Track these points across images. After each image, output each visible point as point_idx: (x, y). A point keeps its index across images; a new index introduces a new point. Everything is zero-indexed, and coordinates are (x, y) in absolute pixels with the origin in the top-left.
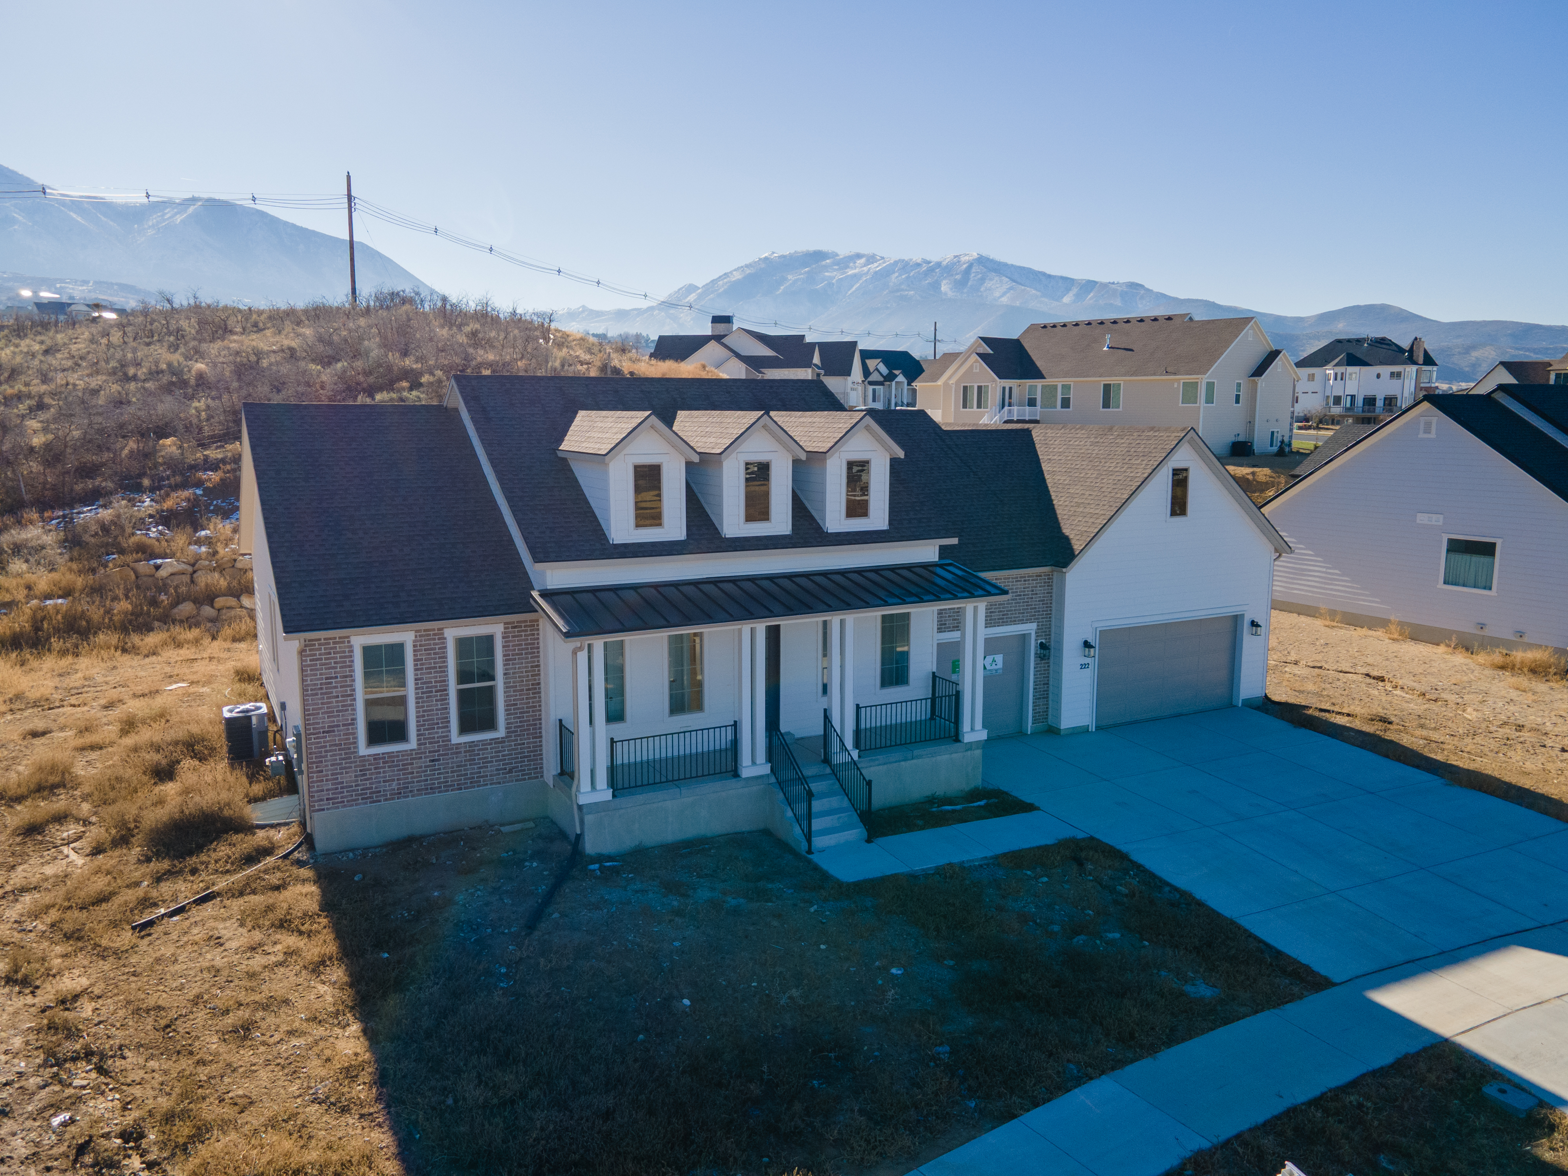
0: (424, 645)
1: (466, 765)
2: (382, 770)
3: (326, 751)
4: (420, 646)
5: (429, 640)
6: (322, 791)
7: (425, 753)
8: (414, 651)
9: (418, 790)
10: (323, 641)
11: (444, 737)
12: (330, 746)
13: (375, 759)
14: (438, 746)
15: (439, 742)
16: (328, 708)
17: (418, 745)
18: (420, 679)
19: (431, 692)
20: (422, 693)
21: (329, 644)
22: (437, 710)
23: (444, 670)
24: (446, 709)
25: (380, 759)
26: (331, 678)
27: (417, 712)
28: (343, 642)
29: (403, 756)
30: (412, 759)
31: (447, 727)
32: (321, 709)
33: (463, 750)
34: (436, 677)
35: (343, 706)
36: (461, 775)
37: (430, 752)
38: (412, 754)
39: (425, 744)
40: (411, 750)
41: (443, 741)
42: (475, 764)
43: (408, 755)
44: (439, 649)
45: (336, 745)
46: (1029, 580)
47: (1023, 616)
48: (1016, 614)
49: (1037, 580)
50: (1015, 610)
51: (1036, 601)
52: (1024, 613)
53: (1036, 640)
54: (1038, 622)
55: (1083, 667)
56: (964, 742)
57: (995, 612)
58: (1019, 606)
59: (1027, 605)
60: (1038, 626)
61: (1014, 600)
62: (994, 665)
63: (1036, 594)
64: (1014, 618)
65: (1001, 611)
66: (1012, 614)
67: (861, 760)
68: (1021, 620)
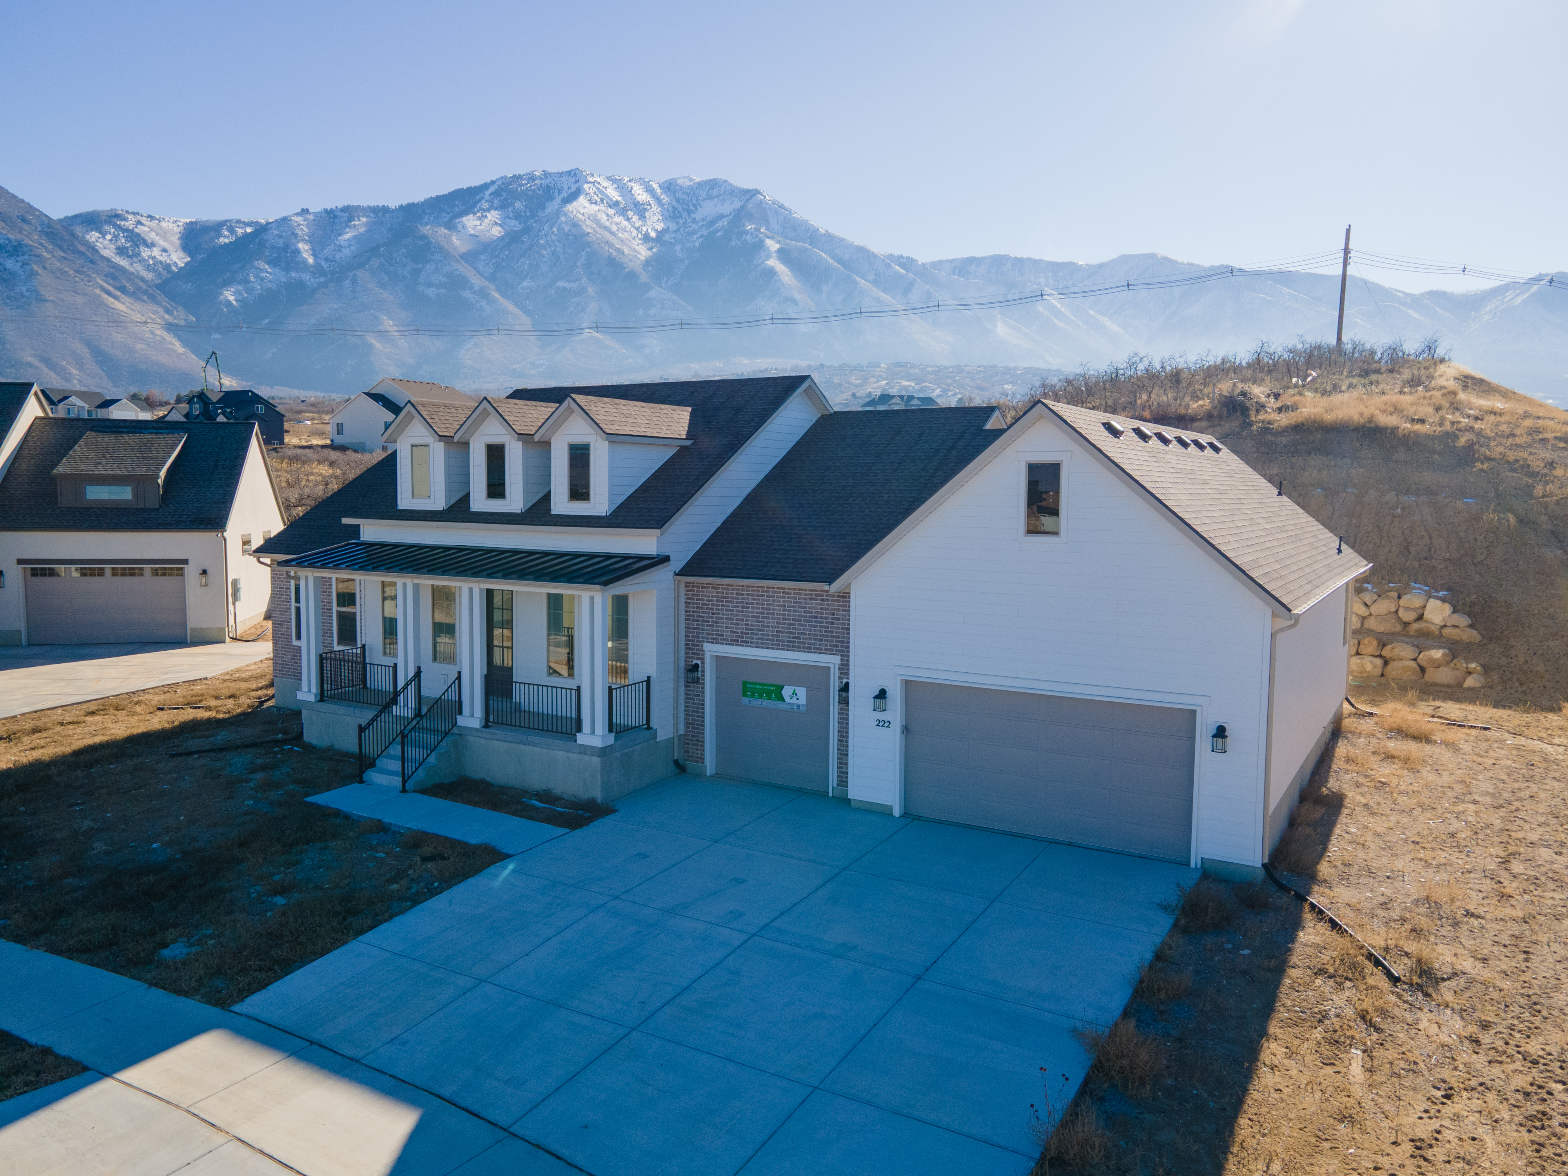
46: (828, 600)
47: (820, 645)
48: (811, 639)
49: (839, 601)
50: (809, 634)
51: (838, 628)
52: (822, 640)
53: (840, 678)
54: (842, 656)
55: (881, 724)
56: (578, 742)
57: (784, 632)
58: (815, 631)
59: (825, 632)
60: (842, 660)
61: (808, 621)
62: (795, 698)
63: (839, 619)
64: (809, 643)
65: (791, 633)
66: (806, 639)
67: (484, 729)
68: (817, 649)
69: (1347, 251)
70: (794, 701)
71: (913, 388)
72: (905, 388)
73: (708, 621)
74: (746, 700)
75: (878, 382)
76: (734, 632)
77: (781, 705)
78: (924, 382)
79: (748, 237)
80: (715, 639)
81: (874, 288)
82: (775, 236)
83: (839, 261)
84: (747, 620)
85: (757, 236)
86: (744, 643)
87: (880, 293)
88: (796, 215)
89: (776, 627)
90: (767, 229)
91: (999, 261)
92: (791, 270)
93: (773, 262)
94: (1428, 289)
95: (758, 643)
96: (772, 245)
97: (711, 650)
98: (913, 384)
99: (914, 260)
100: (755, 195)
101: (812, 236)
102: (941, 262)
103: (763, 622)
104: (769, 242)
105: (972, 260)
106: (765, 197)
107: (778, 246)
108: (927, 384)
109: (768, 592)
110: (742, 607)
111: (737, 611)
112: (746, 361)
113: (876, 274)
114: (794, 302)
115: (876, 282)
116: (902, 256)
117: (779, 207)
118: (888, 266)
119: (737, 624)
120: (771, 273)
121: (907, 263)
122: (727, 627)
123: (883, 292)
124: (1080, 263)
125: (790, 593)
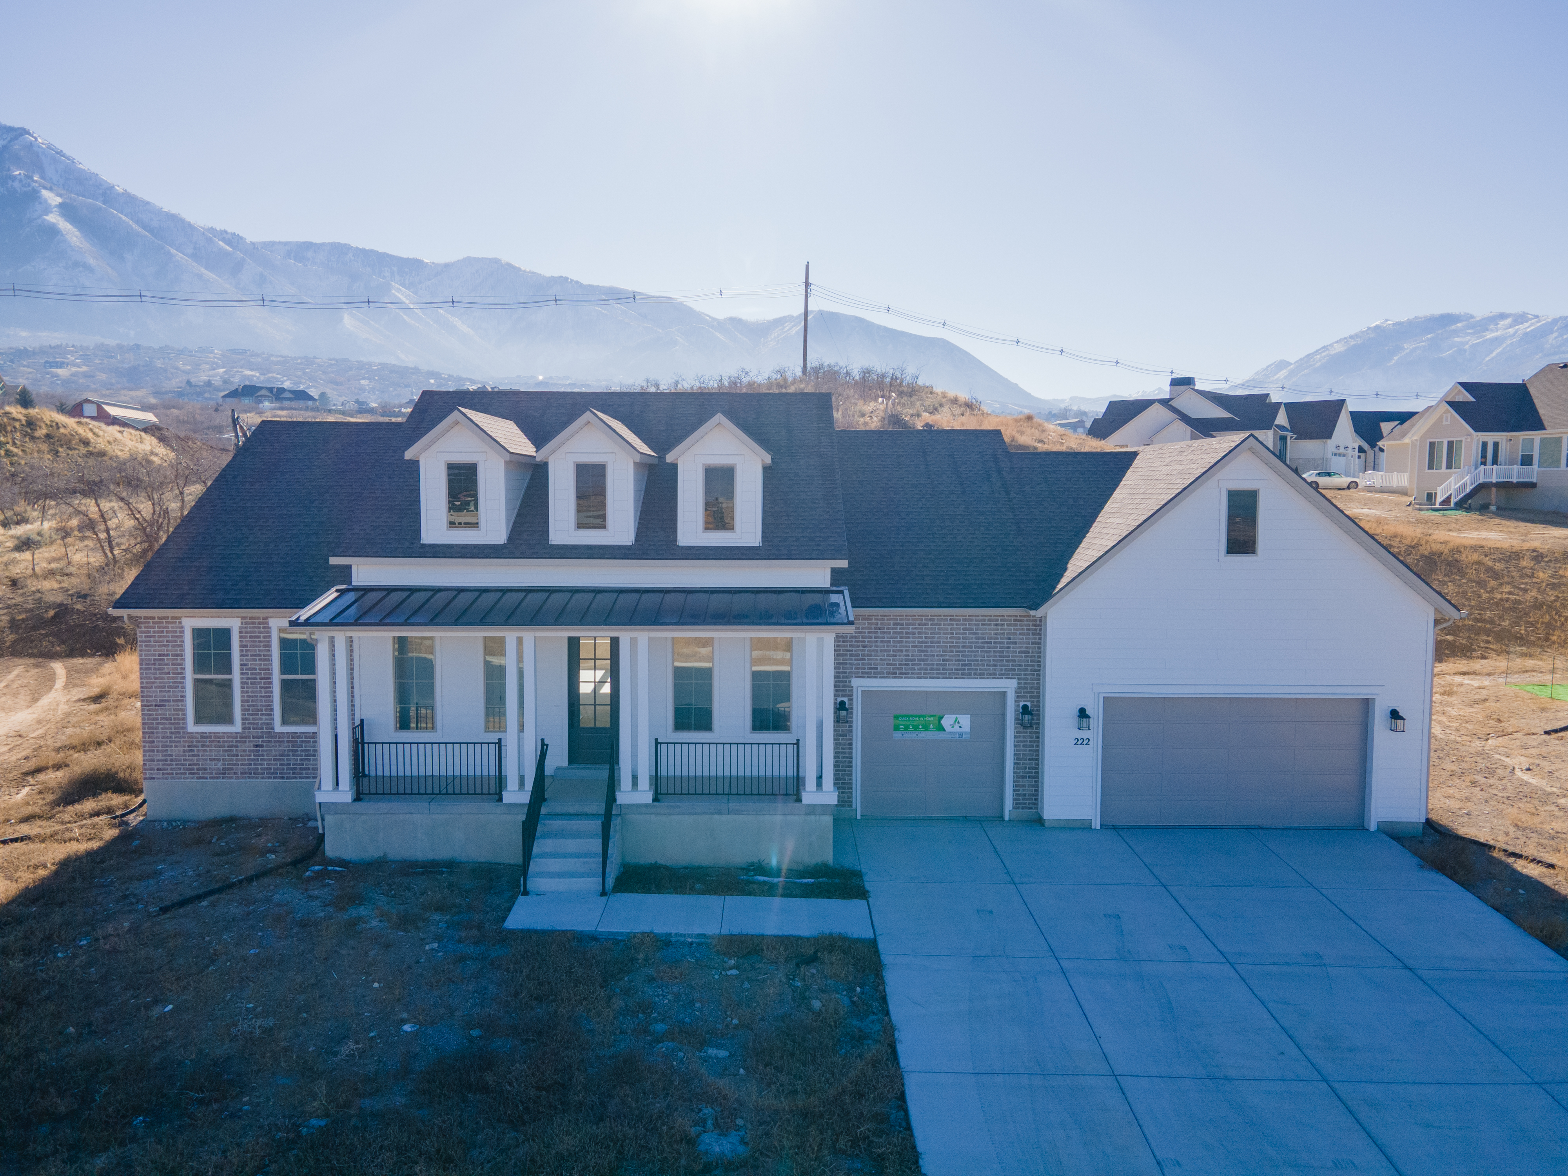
0: (250, 632)
1: (289, 755)
2: (208, 749)
3: (158, 724)
4: (246, 632)
5: (254, 628)
6: (153, 760)
7: (249, 737)
8: (241, 637)
9: (242, 773)
10: (156, 620)
11: (268, 724)
12: (162, 719)
13: (202, 737)
14: (262, 733)
15: (262, 728)
16: (160, 683)
17: (244, 728)
18: (245, 665)
19: (255, 678)
20: (247, 679)
21: (162, 623)
22: (261, 696)
23: (268, 658)
24: (269, 697)
25: (207, 737)
26: (163, 655)
27: (242, 697)
28: (175, 623)
29: (228, 737)
30: (236, 742)
31: (271, 715)
32: (154, 683)
33: (286, 740)
34: (260, 665)
35: (173, 683)
36: (284, 765)
37: (254, 737)
38: (236, 737)
39: (249, 728)
40: (236, 733)
41: (267, 728)
42: (297, 755)
43: (233, 737)
44: (264, 637)
45: (166, 719)
46: (1003, 625)
47: (995, 670)
48: (983, 665)
49: (1016, 625)
50: (981, 661)
51: (1016, 652)
52: (996, 665)
53: (1016, 701)
54: (1019, 679)
55: (1080, 742)
56: (804, 802)
57: (952, 660)
58: (988, 656)
59: (1000, 656)
60: (1019, 683)
61: (979, 647)
62: (957, 726)
63: (1016, 643)
64: (981, 670)
65: (959, 660)
66: (978, 665)
67: (656, 804)
68: (991, 674)
69: (807, 284)
70: (956, 729)
71: (258, 378)
72: (249, 378)
73: (858, 655)
74: (897, 735)
75: (214, 369)
76: (890, 664)
77: (941, 735)
78: (272, 372)
79: (16, 184)
80: (866, 673)
81: (194, 264)
82: (55, 188)
83: (145, 227)
84: (906, 651)
85: (29, 185)
86: (905, 675)
87: (203, 270)
88: (81, 166)
89: (942, 656)
90: (42, 177)
91: (339, 250)
92: (80, 230)
93: (53, 218)
94: (729, 316)
95: (920, 674)
96: (52, 198)
97: (859, 684)
98: (258, 374)
99: (241, 238)
100: (21, 135)
101: (107, 194)
102: (273, 244)
103: (927, 651)
104: (45, 193)
105: (309, 246)
106: (36, 139)
107: (59, 200)
108: (274, 375)
109: (933, 620)
110: (901, 638)
111: (894, 642)
112: (24, 334)
113: (195, 248)
114: (88, 268)
115: (195, 256)
116: (226, 232)
117: (58, 153)
118: (209, 240)
119: (895, 656)
120: (52, 231)
121: (234, 240)
122: (881, 660)
123: (206, 268)
124: (426, 261)
125: (959, 620)
